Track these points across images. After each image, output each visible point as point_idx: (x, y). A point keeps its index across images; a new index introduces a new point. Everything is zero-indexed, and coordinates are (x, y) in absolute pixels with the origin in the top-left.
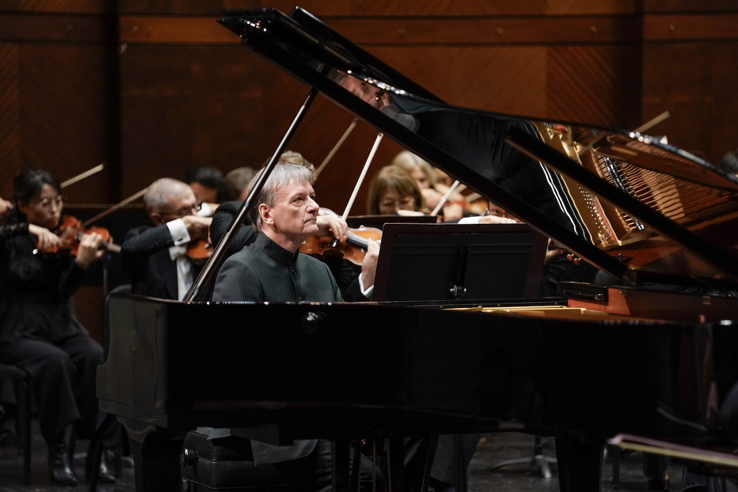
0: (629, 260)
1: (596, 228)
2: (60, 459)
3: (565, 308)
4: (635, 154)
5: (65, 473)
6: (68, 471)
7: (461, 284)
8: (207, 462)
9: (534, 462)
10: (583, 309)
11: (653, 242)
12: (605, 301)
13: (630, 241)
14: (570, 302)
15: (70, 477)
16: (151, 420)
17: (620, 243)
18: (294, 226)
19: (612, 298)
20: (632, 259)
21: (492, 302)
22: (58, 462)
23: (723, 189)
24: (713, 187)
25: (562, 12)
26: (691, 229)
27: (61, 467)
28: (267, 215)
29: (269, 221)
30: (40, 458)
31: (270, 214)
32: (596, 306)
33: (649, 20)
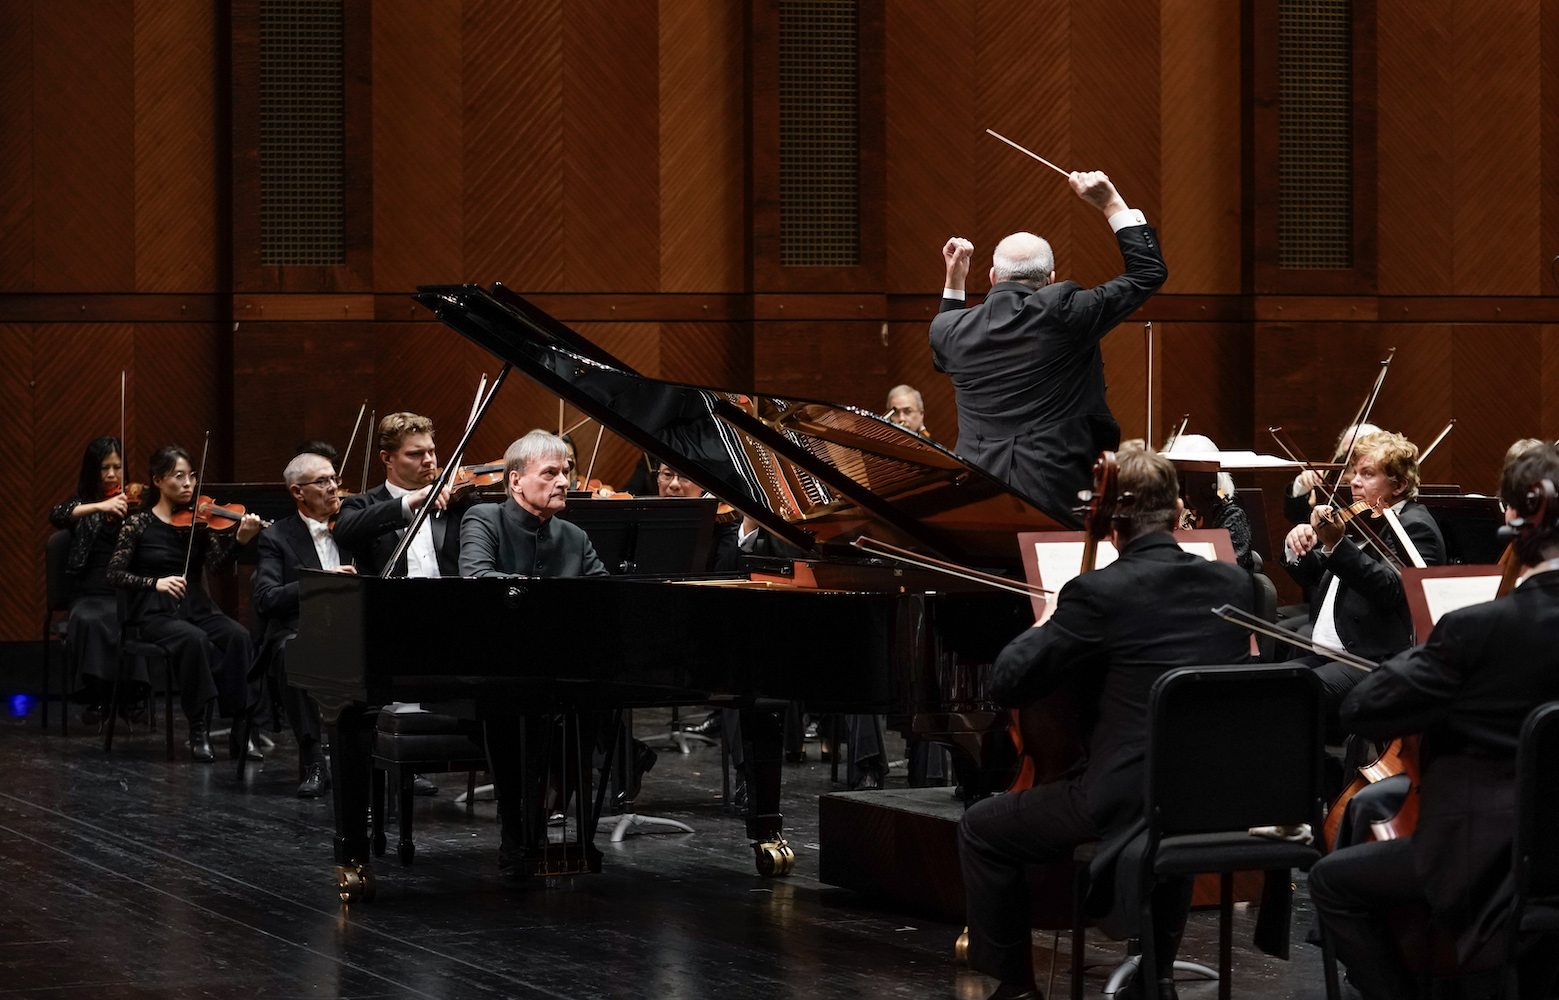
0: (814, 533)
1: (778, 503)
2: (200, 736)
3: (748, 582)
4: (824, 430)
5: (204, 750)
6: (207, 747)
7: (631, 560)
8: (388, 736)
9: (672, 738)
10: (768, 583)
11: (837, 516)
12: (791, 574)
13: (815, 515)
14: (753, 576)
15: (209, 754)
16: (348, 695)
17: (804, 517)
18: (542, 499)
19: (797, 572)
20: (817, 532)
21: (677, 576)
22: (198, 739)
23: (913, 464)
24: (902, 461)
25: (675, 290)
26: (888, 500)
27: (201, 744)
28: (516, 483)
29: (517, 489)
30: (181, 736)
31: (519, 482)
32: (781, 579)
33: (759, 298)
